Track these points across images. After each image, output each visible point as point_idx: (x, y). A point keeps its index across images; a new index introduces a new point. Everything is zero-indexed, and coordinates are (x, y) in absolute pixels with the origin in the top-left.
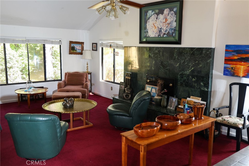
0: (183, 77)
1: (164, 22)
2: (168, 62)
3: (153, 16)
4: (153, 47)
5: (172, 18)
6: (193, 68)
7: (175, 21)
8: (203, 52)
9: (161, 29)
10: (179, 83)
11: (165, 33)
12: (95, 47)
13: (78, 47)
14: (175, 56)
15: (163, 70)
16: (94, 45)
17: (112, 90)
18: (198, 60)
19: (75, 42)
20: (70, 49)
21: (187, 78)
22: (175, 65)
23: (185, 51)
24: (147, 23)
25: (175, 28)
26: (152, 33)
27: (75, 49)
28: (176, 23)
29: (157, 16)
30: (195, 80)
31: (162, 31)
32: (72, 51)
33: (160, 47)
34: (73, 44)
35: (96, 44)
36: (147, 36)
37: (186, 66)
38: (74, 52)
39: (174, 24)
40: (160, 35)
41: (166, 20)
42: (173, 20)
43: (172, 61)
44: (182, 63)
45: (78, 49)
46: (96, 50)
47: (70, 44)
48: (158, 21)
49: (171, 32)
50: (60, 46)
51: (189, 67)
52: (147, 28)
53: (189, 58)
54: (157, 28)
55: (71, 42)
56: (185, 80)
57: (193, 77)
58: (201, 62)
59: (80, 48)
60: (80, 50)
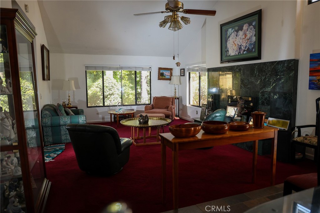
0: (264, 95)
1: (244, 38)
2: (249, 80)
3: (233, 34)
4: (234, 66)
5: (251, 33)
6: (274, 85)
7: (255, 36)
8: (285, 65)
9: (241, 46)
10: (260, 102)
11: (245, 49)
12: (183, 73)
13: (167, 73)
14: (256, 72)
15: (244, 88)
16: (182, 70)
17: (197, 114)
18: (279, 74)
19: (164, 68)
20: (159, 75)
21: (268, 95)
22: (256, 83)
23: (266, 67)
24: (227, 42)
25: (254, 43)
26: (232, 51)
27: (164, 75)
28: (255, 37)
29: (237, 33)
30: (277, 97)
31: (242, 47)
32: (161, 77)
33: (241, 65)
34: (162, 71)
35: (184, 69)
36: (228, 55)
37: (267, 82)
38: (163, 78)
39: (254, 39)
40: (240, 52)
41: (246, 35)
42: (252, 35)
43: (253, 78)
44: (263, 79)
45: (167, 75)
46: (184, 75)
47: (159, 70)
48: (238, 38)
49: (250, 48)
50: (150, 72)
51: (270, 84)
52: (228, 47)
53: (270, 73)
54: (237, 46)
55: (160, 69)
56: (266, 98)
57: (275, 94)
58: (282, 77)
59: (169, 74)
60: (169, 76)
